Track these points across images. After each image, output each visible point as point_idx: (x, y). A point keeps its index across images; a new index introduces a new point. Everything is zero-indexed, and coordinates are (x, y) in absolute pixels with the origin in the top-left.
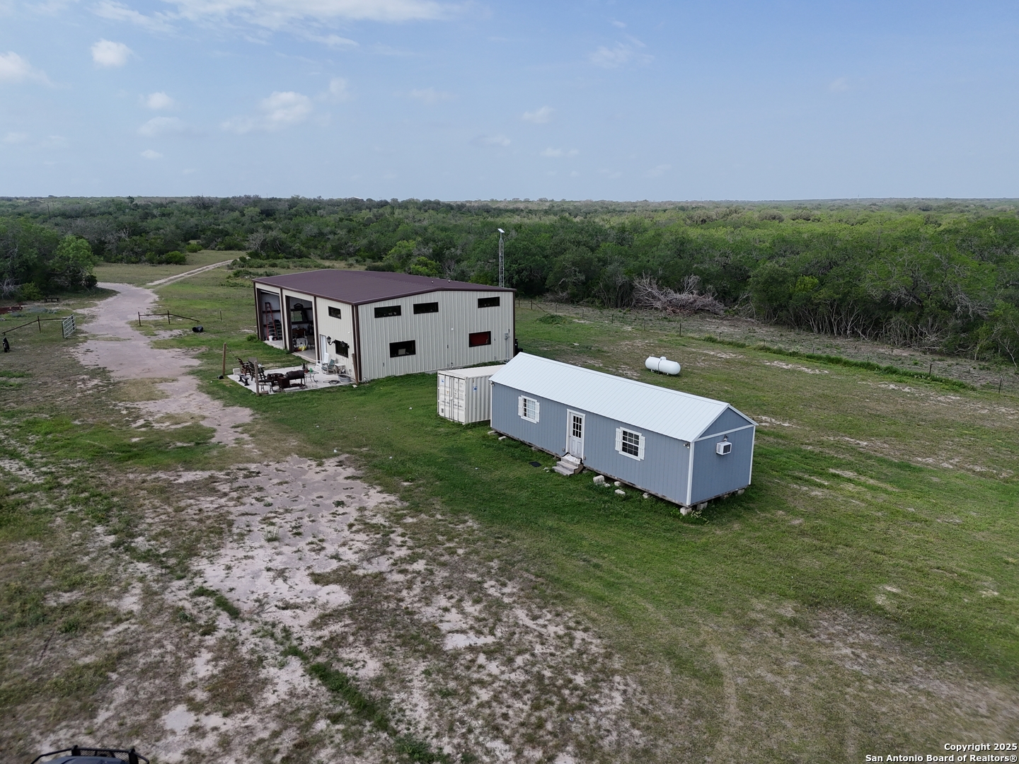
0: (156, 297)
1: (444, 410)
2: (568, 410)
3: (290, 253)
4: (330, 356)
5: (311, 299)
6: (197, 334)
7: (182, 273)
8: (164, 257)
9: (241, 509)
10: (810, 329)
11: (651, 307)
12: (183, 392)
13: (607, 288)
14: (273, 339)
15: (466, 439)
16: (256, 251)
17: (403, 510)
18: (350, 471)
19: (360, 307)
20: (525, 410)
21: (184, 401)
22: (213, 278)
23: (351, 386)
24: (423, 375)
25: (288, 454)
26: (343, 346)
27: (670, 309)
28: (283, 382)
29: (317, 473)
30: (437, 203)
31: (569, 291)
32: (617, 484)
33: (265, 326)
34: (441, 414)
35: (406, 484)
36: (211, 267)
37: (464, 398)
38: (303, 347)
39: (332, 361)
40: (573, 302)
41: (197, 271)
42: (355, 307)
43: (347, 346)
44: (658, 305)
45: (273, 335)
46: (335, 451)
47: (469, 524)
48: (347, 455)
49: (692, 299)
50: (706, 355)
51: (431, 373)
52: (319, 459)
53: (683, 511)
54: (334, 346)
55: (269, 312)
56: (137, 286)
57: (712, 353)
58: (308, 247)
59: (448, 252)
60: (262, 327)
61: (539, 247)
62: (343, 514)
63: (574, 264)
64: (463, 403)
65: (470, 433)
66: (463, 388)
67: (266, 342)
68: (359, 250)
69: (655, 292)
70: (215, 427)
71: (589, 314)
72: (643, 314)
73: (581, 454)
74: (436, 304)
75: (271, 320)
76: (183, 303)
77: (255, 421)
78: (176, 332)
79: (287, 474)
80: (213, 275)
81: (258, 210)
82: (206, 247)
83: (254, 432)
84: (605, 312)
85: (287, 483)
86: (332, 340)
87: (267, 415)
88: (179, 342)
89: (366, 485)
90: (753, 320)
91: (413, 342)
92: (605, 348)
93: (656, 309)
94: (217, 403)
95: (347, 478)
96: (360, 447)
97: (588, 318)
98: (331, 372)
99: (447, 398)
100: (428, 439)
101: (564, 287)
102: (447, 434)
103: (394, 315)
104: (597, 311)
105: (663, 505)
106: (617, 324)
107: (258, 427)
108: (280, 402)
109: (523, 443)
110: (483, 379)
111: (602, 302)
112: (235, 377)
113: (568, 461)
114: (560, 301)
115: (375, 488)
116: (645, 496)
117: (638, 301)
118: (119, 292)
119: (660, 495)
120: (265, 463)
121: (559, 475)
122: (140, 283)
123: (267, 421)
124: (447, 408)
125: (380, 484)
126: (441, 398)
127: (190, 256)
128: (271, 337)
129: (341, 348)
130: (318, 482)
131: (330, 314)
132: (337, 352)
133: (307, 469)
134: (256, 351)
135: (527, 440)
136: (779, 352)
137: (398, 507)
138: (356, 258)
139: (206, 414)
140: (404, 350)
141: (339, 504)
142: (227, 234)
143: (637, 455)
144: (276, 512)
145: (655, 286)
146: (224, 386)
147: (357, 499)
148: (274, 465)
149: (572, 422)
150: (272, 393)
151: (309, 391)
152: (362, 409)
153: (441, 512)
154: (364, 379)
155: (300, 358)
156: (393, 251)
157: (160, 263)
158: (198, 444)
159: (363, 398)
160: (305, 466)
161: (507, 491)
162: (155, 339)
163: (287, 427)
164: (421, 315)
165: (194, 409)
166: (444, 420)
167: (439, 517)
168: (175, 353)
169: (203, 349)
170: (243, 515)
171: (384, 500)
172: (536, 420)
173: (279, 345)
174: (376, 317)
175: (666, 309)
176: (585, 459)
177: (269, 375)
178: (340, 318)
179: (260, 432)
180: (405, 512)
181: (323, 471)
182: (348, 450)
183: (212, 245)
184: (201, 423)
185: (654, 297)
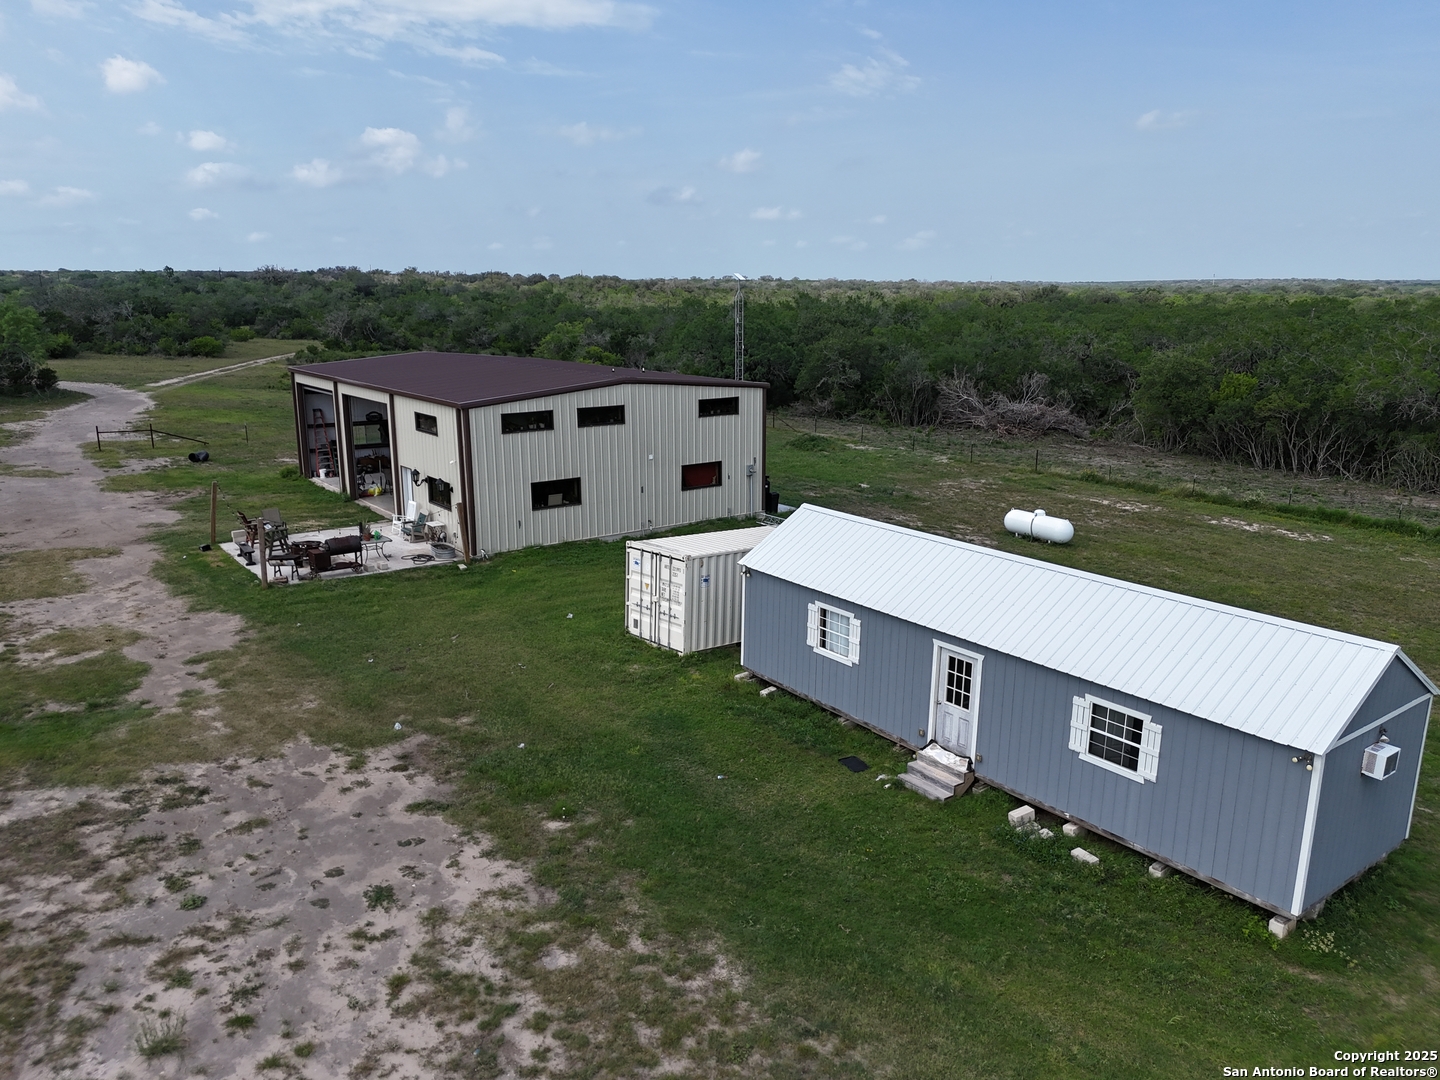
0: (151, 404)
1: (640, 622)
2: (937, 643)
3: (390, 343)
4: (419, 507)
5: (384, 399)
6: (197, 465)
7: (212, 370)
8: (187, 345)
9: (120, 919)
10: (1248, 461)
11: (969, 425)
12: (121, 578)
13: (897, 394)
14: (327, 475)
15: (689, 692)
16: (337, 339)
17: (543, 920)
18: (422, 786)
19: (472, 413)
20: (824, 634)
21: (112, 597)
22: (259, 377)
23: (454, 567)
24: (596, 544)
25: (290, 734)
26: (442, 488)
27: (1001, 428)
28: (319, 558)
29: (345, 790)
30: (616, 279)
31: (833, 399)
32: (1069, 829)
33: (313, 451)
34: (634, 631)
35: (554, 825)
36: (261, 362)
37: (682, 599)
38: (376, 489)
39: (422, 517)
40: (840, 417)
41: (236, 367)
42: (463, 413)
43: (448, 489)
44: (981, 421)
45: (327, 467)
46: (397, 726)
47: (721, 972)
48: (423, 738)
49: (1038, 412)
50: (1097, 506)
51: (610, 540)
52: (356, 746)
53: (1277, 927)
54: (425, 488)
55: (320, 426)
56: (128, 388)
57: (1106, 502)
58: (420, 335)
59: (634, 340)
60: (306, 452)
61: (781, 328)
62: (387, 935)
63: (842, 354)
64: (679, 610)
65: (696, 675)
66: (681, 578)
67: (315, 479)
68: (497, 339)
69: (974, 401)
70: (151, 661)
71: (870, 435)
72: (959, 436)
73: (967, 746)
74: (621, 409)
75: (324, 441)
76: (194, 413)
77: (241, 648)
78: (161, 461)
79: (272, 794)
80: (260, 373)
81: (353, 285)
82: (262, 334)
83: (228, 675)
84: (895, 432)
85: (262, 823)
86: (422, 477)
87: (270, 631)
88: (159, 481)
89: (454, 831)
90: (1143, 447)
91: (577, 481)
92: (916, 493)
93: (977, 428)
94: (179, 603)
95: (413, 808)
96: (454, 715)
97: (870, 442)
98: (418, 538)
99: (647, 599)
100: (606, 691)
101: (824, 392)
102: (647, 680)
103: (539, 429)
104: (881, 431)
105: (1213, 903)
106: (920, 452)
107: (244, 661)
108: (306, 602)
109: (816, 707)
110: (722, 559)
111: (888, 416)
112: (231, 548)
113: (935, 763)
114: (818, 414)
115: (477, 843)
116: (1156, 872)
117: (947, 414)
118: (93, 397)
119: (1202, 875)
120: (229, 762)
121: (917, 796)
122: (135, 382)
123: (267, 647)
124: (646, 620)
125: (490, 829)
126: (633, 597)
127: (234, 346)
128: (322, 472)
129: (439, 492)
130: (342, 820)
131: (419, 427)
132: (433, 499)
133: (323, 779)
134: (291, 497)
135: (827, 701)
136: (1223, 500)
137: (530, 908)
138: (492, 350)
139: (145, 628)
140: (560, 496)
141: (382, 896)
142: (298, 315)
143: (1135, 769)
144: (205, 932)
145: (973, 391)
146: (207, 565)
147: (427, 882)
148: (249, 767)
149: (946, 670)
150: (296, 581)
151: (370, 576)
152: (471, 619)
153: (639, 926)
154: (481, 553)
155: (368, 509)
156: (548, 337)
157: (181, 354)
158: (94, 707)
159: (475, 592)
160: (319, 769)
161: (802, 850)
162: (114, 473)
163: (305, 661)
164: (593, 429)
165: (125, 617)
166: (638, 641)
167: (637, 945)
168: (141, 500)
169: (196, 492)
170: (114, 942)
171: (497, 885)
172: (853, 658)
173: (332, 485)
174: (504, 432)
175: (994, 428)
176: (980, 760)
177: (296, 545)
178: (436, 434)
179: (244, 674)
180: (546, 927)
181: (360, 784)
182: (426, 721)
183: (273, 332)
184: (126, 651)
185: (972, 409)
